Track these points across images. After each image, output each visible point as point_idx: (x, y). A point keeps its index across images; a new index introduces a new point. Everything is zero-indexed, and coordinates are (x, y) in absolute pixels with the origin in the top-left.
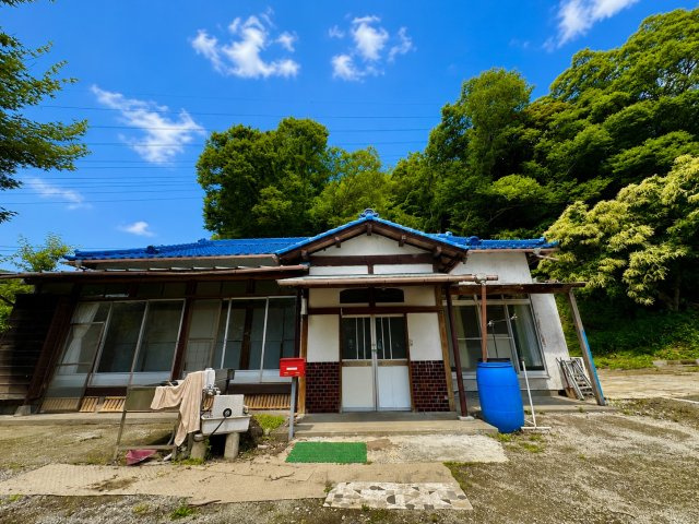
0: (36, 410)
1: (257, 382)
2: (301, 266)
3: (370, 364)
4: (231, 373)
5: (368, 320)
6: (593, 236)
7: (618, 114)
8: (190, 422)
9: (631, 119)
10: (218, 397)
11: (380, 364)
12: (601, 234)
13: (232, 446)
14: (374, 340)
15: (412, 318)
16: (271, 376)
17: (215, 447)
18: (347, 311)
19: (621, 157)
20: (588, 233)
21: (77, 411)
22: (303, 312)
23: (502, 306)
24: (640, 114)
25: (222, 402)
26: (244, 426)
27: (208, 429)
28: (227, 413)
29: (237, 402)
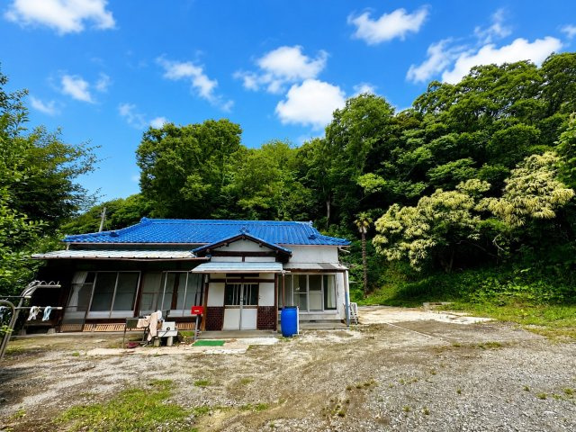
0: (58, 331)
1: (181, 316)
2: (206, 258)
3: (239, 307)
4: (168, 312)
5: (240, 285)
6: (397, 229)
7: (438, 140)
8: (153, 332)
9: (444, 145)
10: (164, 323)
11: (244, 308)
12: (401, 228)
13: (170, 341)
14: (242, 296)
15: (262, 286)
16: (188, 313)
17: (164, 342)
18: (229, 281)
19: (436, 170)
20: (394, 227)
21: (81, 331)
22: (206, 281)
23: (320, 276)
24: (449, 142)
25: (166, 325)
26: (175, 334)
27: (161, 335)
28: (168, 329)
29: (172, 325)
